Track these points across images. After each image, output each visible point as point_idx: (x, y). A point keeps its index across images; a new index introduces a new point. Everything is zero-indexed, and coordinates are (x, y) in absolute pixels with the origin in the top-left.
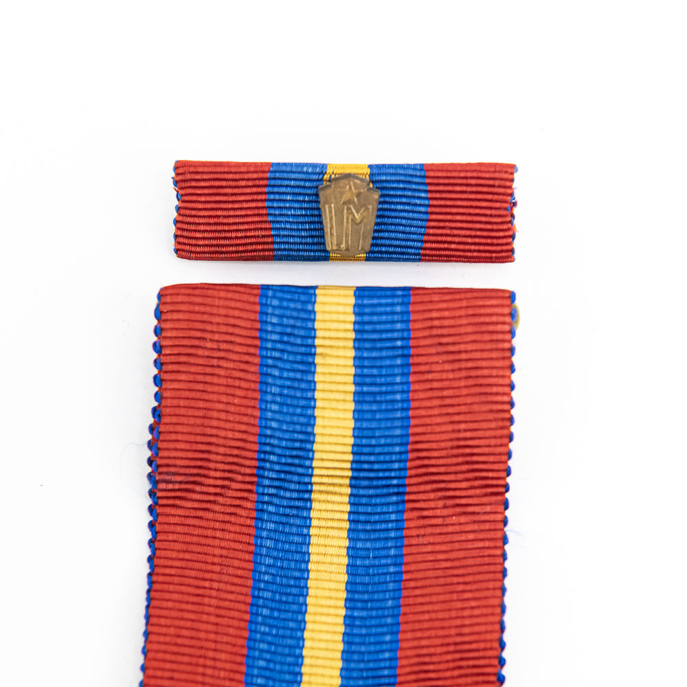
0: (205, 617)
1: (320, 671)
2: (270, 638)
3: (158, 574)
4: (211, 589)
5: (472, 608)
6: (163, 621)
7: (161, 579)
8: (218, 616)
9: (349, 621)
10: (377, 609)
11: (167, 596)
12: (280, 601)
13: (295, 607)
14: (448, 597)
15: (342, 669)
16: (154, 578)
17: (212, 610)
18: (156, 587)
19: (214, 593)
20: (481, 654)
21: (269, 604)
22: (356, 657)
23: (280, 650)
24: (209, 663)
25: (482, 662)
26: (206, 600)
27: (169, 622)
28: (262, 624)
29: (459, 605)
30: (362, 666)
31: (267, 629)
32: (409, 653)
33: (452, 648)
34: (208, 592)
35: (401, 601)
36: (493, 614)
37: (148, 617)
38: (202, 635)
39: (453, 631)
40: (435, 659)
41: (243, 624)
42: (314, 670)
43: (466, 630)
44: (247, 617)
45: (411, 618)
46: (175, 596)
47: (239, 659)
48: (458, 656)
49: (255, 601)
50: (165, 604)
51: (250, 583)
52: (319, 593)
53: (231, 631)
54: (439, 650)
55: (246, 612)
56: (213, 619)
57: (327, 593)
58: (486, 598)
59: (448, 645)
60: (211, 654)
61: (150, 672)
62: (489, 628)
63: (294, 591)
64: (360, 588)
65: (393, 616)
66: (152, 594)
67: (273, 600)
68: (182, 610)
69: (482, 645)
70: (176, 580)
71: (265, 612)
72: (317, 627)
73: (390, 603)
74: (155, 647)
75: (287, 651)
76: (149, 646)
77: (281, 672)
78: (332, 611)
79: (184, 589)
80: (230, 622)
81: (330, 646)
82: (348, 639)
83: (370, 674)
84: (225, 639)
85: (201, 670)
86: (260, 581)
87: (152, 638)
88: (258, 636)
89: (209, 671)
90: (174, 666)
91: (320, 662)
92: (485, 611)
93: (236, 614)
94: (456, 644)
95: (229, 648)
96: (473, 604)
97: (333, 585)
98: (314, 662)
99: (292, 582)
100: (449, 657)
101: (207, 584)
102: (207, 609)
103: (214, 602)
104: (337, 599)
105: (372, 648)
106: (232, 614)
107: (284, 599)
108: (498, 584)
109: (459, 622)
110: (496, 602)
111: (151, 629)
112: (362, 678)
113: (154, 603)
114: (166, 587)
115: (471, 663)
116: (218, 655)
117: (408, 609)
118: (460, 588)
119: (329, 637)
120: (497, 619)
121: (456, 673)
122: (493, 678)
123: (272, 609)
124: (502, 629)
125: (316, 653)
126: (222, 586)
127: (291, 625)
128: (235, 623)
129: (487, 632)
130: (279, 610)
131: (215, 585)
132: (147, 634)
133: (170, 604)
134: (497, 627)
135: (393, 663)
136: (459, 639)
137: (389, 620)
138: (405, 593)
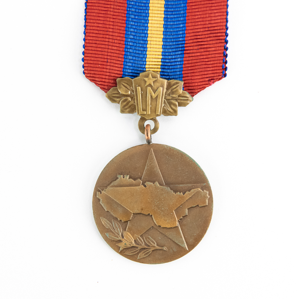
0: (108, 19)
1: (155, 39)
2: (134, 27)
4: (110, 8)
5: (215, 13)
6: (92, 21)
7: (90, 4)
8: (113, 18)
9: (166, 19)
10: (177, 14)
11: (93, 11)
12: (138, 12)
13: (144, 15)
14: (205, 9)
15: (163, 38)
16: (88, 4)
17: (111, 16)
18: (88, 7)
19: (112, 10)
20: (219, 31)
21: (134, 13)
22: (169, 34)
23: (138, 31)
24: (110, 37)
25: (219, 35)
26: (109, 12)
27: (94, 21)
28: (131, 21)
29: (210, 12)
30: (171, 37)
31: (133, 23)
32: (190, 31)
33: (207, 29)
34: (109, 9)
35: (187, 11)
36: (223, 15)
37: (86, 19)
38: (108, 26)
39: (207, 23)
40: (200, 34)
41: (123, 22)
42: (152, 39)
43: (213, 22)
44: (125, 19)
45: (190, 17)
46: (96, 11)
47: (122, 35)
48: (209, 32)
49: (128, 12)
50: (92, 14)
51: (126, 5)
52: (154, 8)
53: (119, 24)
54: (202, 30)
55: (125, 17)
56: (112, 20)
57: (157, 9)
58: (220, 9)
59: (205, 28)
60: (111, 34)
61: (87, 41)
62: (222, 21)
63: (144, 8)
64: (170, 7)
65: (183, 17)
66: (87, 10)
67: (136, 12)
68: (99, 17)
69: (219, 28)
70: (96, 5)
71: (133, 16)
72: (153, 22)
73: (182, 12)
74: (89, 31)
75: (141, 32)
76: (86, 31)
77: (139, 40)
78: (159, 15)
79: (100, 8)
80: (119, 21)
81: (158, 29)
82: (166, 26)
83: (174, 40)
84: (117, 27)
85: (107, 40)
86: (130, 4)
87: (88, 28)
88: (130, 26)
89: (111, 40)
90: (97, 39)
91: (154, 36)
92: (220, 14)
93: (121, 18)
94: (208, 27)
95: (118, 31)
96: (215, 11)
97: (159, 5)
98: (152, 36)
99: (143, 5)
100: (206, 33)
101: (109, 6)
102: (109, 16)
103: (112, 13)
104: (161, 11)
105: (175, 30)
106: (119, 18)
107: (140, 11)
108: (225, 3)
109: (209, 19)
110: (224, 10)
111: (87, 24)
112: (171, 42)
113: (88, 14)
114: (92, 7)
115: (214, 35)
116: (114, 34)
117: (189, 14)
118: (210, 5)
119: (158, 26)
120: (225, 17)
121: (209, 39)
122: (224, 41)
123: (135, 15)
124: (227, 21)
125: (153, 32)
126: (115, 7)
127: (143, 21)
128: (121, 21)
129: (220, 22)
130: (138, 16)
131: (112, 6)
132: (85, 26)
133: (94, 14)
134: (225, 20)
135: (184, 36)
136: (210, 26)
137: (182, 19)
138: (188, 8)
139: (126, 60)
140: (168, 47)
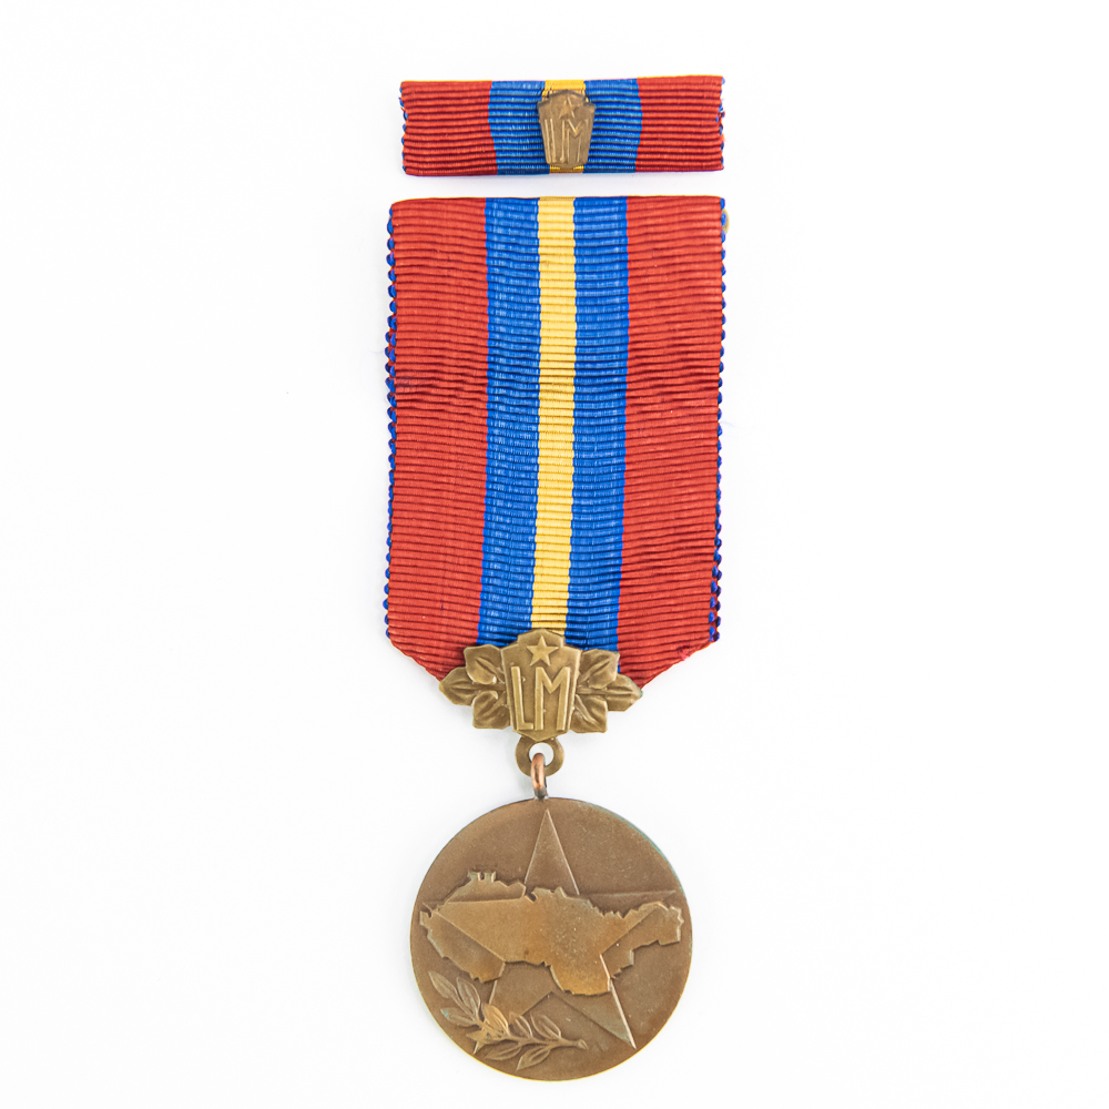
0: (443, 510)
1: (551, 555)
2: (504, 527)
3: (399, 472)
4: (448, 483)
5: (690, 494)
6: (405, 515)
7: (401, 476)
8: (456, 508)
9: (577, 509)
10: (602, 497)
11: (408, 491)
12: (513, 493)
13: (526, 498)
14: (667, 485)
15: (571, 553)
16: (396, 476)
17: (450, 503)
18: (397, 483)
19: (451, 488)
20: (699, 536)
21: (503, 496)
22: (584, 542)
23: (514, 537)
24: (449, 551)
25: (700, 543)
26: (445, 494)
27: (411, 515)
28: (496, 514)
29: (678, 492)
30: (590, 549)
31: (502, 519)
32: (632, 537)
33: (672, 531)
34: (446, 487)
35: (625, 490)
36: (709, 499)
37: (391, 511)
38: (442, 526)
39: (672, 516)
40: (656, 542)
41: (478, 515)
42: (546, 555)
43: (685, 514)
44: (483, 508)
45: (633, 505)
46: (416, 492)
47: (476, 547)
48: (677, 538)
49: (490, 494)
50: (406, 499)
51: (484, 477)
52: (549, 485)
53: (469, 522)
54: (660, 533)
55: (482, 504)
56: (452, 511)
57: (556, 485)
58: (703, 484)
59: (668, 528)
60: (450, 543)
61: (395, 561)
62: (706, 512)
63: (525, 483)
64: (586, 479)
65: (617, 503)
66: (394, 490)
67: (506, 492)
68: (423, 504)
69: (699, 528)
70: (416, 476)
71: (500, 503)
72: (548, 515)
73: (614, 492)
74: (399, 538)
75: (520, 538)
76: (393, 538)
77: (515, 557)
78: (561, 501)
79: (423, 484)
80: (468, 514)
81: (560, 532)
82: (577, 526)
83: (597, 557)
84: (463, 529)
85: (442, 558)
86: (493, 475)
87: (396, 530)
88: (494, 525)
89: (449, 559)
90: (417, 555)
91: (551, 547)
92: (702, 497)
93: (473, 506)
94: (675, 527)
95: (467, 537)
96: (691, 490)
97: (561, 477)
98: (545, 547)
99: (523, 476)
100: (670, 539)
101: (445, 480)
102: (445, 502)
103: (452, 496)
104: (565, 489)
105: (599, 533)
106: (469, 506)
107: (516, 490)
108: (713, 472)
109: (677, 507)
110: (712, 488)
111: (394, 522)
112: (590, 561)
113: (396, 498)
114: (406, 483)
115: (690, 544)
116: (457, 544)
117: (630, 497)
118: (679, 476)
119: (559, 524)
120: (713, 503)
121: (676, 554)
122: (711, 558)
123: (506, 501)
124: (718, 513)
125: (548, 539)
126: (459, 481)
127: (524, 514)
128: (472, 515)
129: (703, 516)
130: (512, 501)
131: (452, 480)
132: (391, 526)
133: (411, 499)
134: (714, 511)
135: (618, 546)
136: (678, 523)
137: (613, 508)
138: (627, 482)
139: (486, 604)
140: (583, 573)
